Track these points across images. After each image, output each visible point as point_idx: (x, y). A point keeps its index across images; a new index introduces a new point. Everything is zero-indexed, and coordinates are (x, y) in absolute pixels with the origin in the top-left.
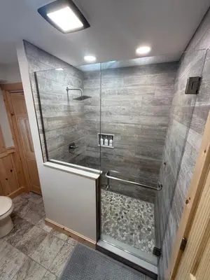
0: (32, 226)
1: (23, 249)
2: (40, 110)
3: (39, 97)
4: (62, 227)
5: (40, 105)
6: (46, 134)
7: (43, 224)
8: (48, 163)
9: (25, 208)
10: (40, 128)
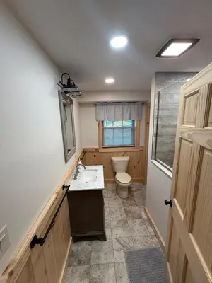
0: (137, 205)
1: (126, 212)
2: (158, 118)
3: (158, 110)
4: (153, 222)
5: (158, 115)
6: (158, 137)
7: (143, 210)
8: (154, 161)
9: (138, 192)
10: (155, 132)
